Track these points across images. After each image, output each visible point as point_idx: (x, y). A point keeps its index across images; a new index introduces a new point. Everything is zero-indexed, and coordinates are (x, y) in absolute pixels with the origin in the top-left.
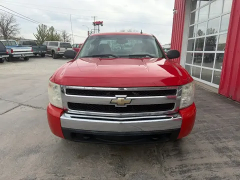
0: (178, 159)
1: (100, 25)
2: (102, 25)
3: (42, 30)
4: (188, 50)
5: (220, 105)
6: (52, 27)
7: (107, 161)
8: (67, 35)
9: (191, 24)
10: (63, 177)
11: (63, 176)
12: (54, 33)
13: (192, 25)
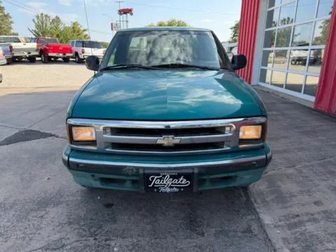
0: (280, 205)
1: (128, 14)
2: (132, 14)
3: (42, 23)
4: (265, 47)
5: (320, 124)
6: (57, 17)
7: (171, 213)
8: (82, 29)
9: (270, 7)
10: (107, 242)
11: (106, 240)
12: (61, 27)
13: (271, 9)
